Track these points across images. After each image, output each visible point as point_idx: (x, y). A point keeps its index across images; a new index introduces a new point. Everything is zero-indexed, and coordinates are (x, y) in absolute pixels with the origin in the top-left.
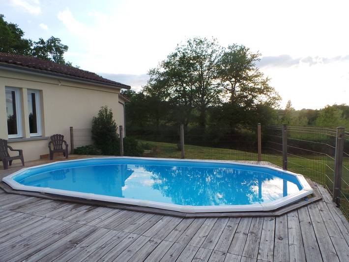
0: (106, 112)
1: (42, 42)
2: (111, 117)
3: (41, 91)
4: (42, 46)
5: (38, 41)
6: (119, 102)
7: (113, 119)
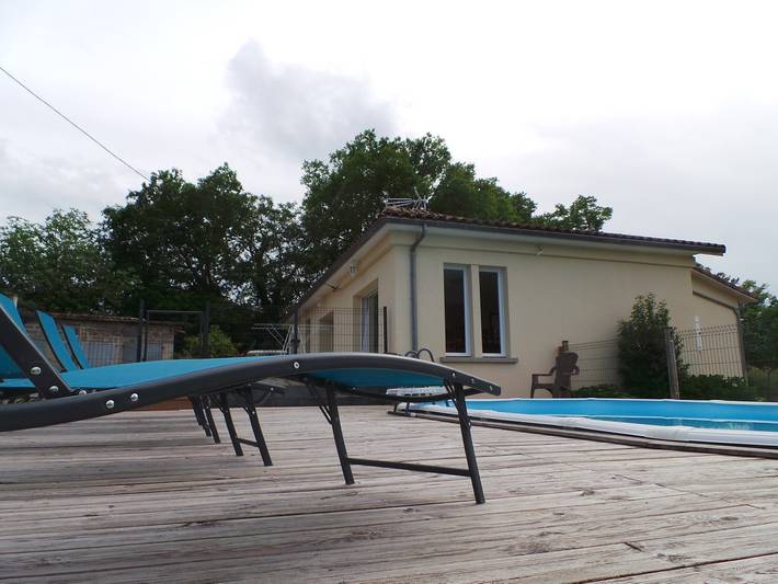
0: (650, 308)
1: (561, 211)
2: (665, 321)
3: (504, 269)
4: (561, 219)
5: (555, 210)
6: (694, 293)
7: (670, 324)
